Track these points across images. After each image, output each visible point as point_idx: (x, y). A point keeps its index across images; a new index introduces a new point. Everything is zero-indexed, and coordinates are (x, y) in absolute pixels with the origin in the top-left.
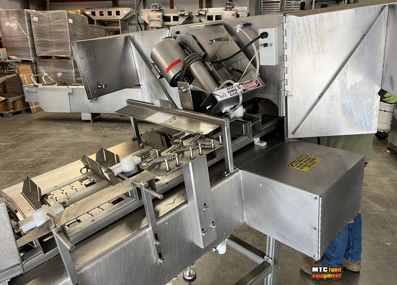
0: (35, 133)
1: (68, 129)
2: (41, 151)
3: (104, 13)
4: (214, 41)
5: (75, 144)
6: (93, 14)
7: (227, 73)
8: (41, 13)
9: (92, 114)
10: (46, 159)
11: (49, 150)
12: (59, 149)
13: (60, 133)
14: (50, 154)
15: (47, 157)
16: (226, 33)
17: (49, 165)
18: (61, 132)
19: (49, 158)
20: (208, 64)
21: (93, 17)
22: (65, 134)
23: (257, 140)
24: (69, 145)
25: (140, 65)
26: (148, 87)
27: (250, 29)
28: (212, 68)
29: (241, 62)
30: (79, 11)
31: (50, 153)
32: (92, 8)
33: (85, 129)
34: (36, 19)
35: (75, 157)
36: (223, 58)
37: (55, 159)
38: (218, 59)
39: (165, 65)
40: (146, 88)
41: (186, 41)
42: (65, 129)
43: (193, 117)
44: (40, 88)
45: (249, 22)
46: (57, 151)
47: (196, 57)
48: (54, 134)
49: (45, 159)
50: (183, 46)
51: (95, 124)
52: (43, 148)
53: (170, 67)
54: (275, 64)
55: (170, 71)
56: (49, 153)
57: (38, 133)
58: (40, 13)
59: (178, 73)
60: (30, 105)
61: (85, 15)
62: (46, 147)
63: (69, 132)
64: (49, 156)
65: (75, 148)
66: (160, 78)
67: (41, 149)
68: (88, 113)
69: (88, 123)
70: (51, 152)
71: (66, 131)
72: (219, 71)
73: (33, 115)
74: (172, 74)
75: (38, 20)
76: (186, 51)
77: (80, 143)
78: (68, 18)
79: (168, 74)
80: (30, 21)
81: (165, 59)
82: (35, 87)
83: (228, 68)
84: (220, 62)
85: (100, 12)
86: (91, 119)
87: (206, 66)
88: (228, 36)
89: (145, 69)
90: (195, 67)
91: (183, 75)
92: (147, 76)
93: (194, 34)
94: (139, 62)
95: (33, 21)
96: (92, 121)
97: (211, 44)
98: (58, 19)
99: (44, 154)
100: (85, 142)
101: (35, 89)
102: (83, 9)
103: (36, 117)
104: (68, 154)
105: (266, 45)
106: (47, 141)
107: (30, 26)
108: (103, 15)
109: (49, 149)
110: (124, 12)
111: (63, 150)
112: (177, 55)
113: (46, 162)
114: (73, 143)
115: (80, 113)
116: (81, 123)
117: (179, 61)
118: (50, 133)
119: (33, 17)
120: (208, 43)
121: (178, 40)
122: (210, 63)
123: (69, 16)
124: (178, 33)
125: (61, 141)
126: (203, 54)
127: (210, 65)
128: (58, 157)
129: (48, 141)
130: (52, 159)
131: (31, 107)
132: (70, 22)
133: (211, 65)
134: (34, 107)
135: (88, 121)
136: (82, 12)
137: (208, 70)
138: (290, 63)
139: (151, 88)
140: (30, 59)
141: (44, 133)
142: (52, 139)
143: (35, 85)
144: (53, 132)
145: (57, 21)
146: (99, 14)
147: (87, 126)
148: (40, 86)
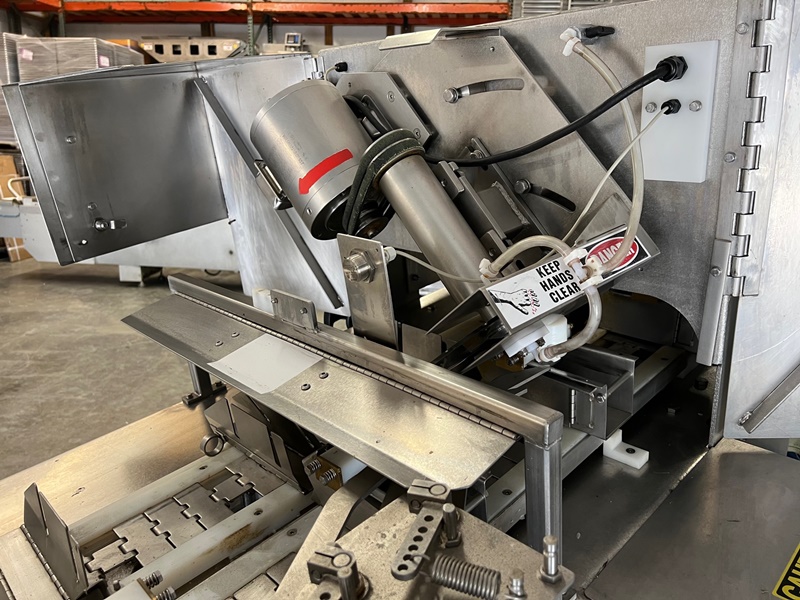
0: (7, 311)
1: (84, 301)
2: (12, 357)
3: (182, 49)
4: (466, 92)
5: (96, 340)
6: (159, 49)
7: (509, 201)
8: (40, 43)
9: (144, 269)
10: (19, 377)
11: (31, 355)
12: (57, 352)
13: (65, 312)
14: (32, 365)
15: (22, 373)
16: (516, 62)
17: (25, 395)
18: (69, 308)
19: (25, 376)
20: (449, 168)
21: (156, 56)
22: (77, 314)
23: (613, 445)
24: (80, 343)
25: (230, 164)
26: (251, 226)
27: (609, 47)
28: (460, 185)
29: (566, 169)
30: (128, 42)
31: (33, 362)
32: (156, 38)
33: (124, 302)
34: (27, 55)
35: (91, 373)
36: (495, 151)
37: (42, 378)
38: (478, 153)
39: (298, 167)
40: (246, 231)
41: (369, 92)
42: (78, 301)
43: (397, 377)
44: (27, 208)
45: (605, 24)
46: (51, 357)
47: (406, 145)
48: (50, 314)
49: (16, 378)
50: (360, 106)
51: (149, 291)
52: (17, 348)
53: (314, 176)
54: (701, 179)
55: (313, 189)
56: (28, 363)
57: (13, 311)
58: (39, 41)
59: (340, 197)
60: (7, 243)
61: (141, 50)
62: (26, 346)
63: (86, 310)
64: (28, 370)
65: (94, 349)
66: (280, 208)
67: (12, 352)
68: (135, 265)
69: (134, 289)
70: (35, 359)
71: (80, 306)
72: (481, 192)
73: (13, 265)
74: (319, 198)
75: (34, 57)
76: (368, 124)
77: (106, 339)
78: (99, 55)
79: (305, 197)
80: (14, 59)
81: (298, 146)
82: (15, 205)
83: (513, 186)
84: (484, 165)
85: (174, 47)
86: (139, 279)
87: (440, 176)
88: (522, 73)
89: (243, 176)
90: (403, 178)
91: (358, 204)
92: (249, 195)
93: (398, 71)
94: (226, 154)
95: (23, 59)
96: (142, 284)
97: (454, 101)
98: (76, 56)
99: (17, 366)
100: (120, 336)
101: (15, 209)
102: (138, 38)
103: (20, 272)
104: (76, 366)
105: (672, 106)
106: (29, 332)
107: (15, 70)
108: (179, 53)
109: (30, 352)
110: (225, 48)
111: (65, 354)
112: (340, 134)
113: (18, 385)
114: (92, 339)
115: (117, 266)
116: (119, 289)
117: (345, 155)
118: (40, 310)
119: (21, 50)
120: (445, 96)
121: (342, 89)
122: (455, 167)
123: (102, 51)
124: (342, 67)
125: (65, 333)
126: (425, 134)
127: (456, 172)
128: (48, 372)
129: (31, 330)
130: (33, 380)
131: (9, 249)
132: (102, 64)
133: (458, 175)
134: (16, 247)
135: (135, 284)
136: (133, 45)
137: (448, 189)
138: (766, 175)
139: (260, 230)
140: (11, 143)
141: (29, 311)
142: (45, 326)
143: (14, 201)
144: (51, 307)
145: (75, 60)
146: (171, 51)
147: (129, 294)
148: (28, 202)
